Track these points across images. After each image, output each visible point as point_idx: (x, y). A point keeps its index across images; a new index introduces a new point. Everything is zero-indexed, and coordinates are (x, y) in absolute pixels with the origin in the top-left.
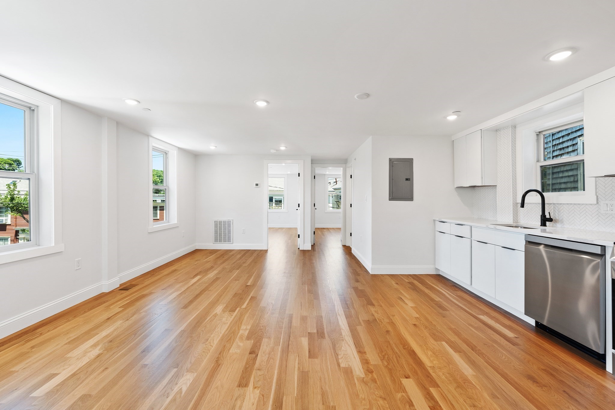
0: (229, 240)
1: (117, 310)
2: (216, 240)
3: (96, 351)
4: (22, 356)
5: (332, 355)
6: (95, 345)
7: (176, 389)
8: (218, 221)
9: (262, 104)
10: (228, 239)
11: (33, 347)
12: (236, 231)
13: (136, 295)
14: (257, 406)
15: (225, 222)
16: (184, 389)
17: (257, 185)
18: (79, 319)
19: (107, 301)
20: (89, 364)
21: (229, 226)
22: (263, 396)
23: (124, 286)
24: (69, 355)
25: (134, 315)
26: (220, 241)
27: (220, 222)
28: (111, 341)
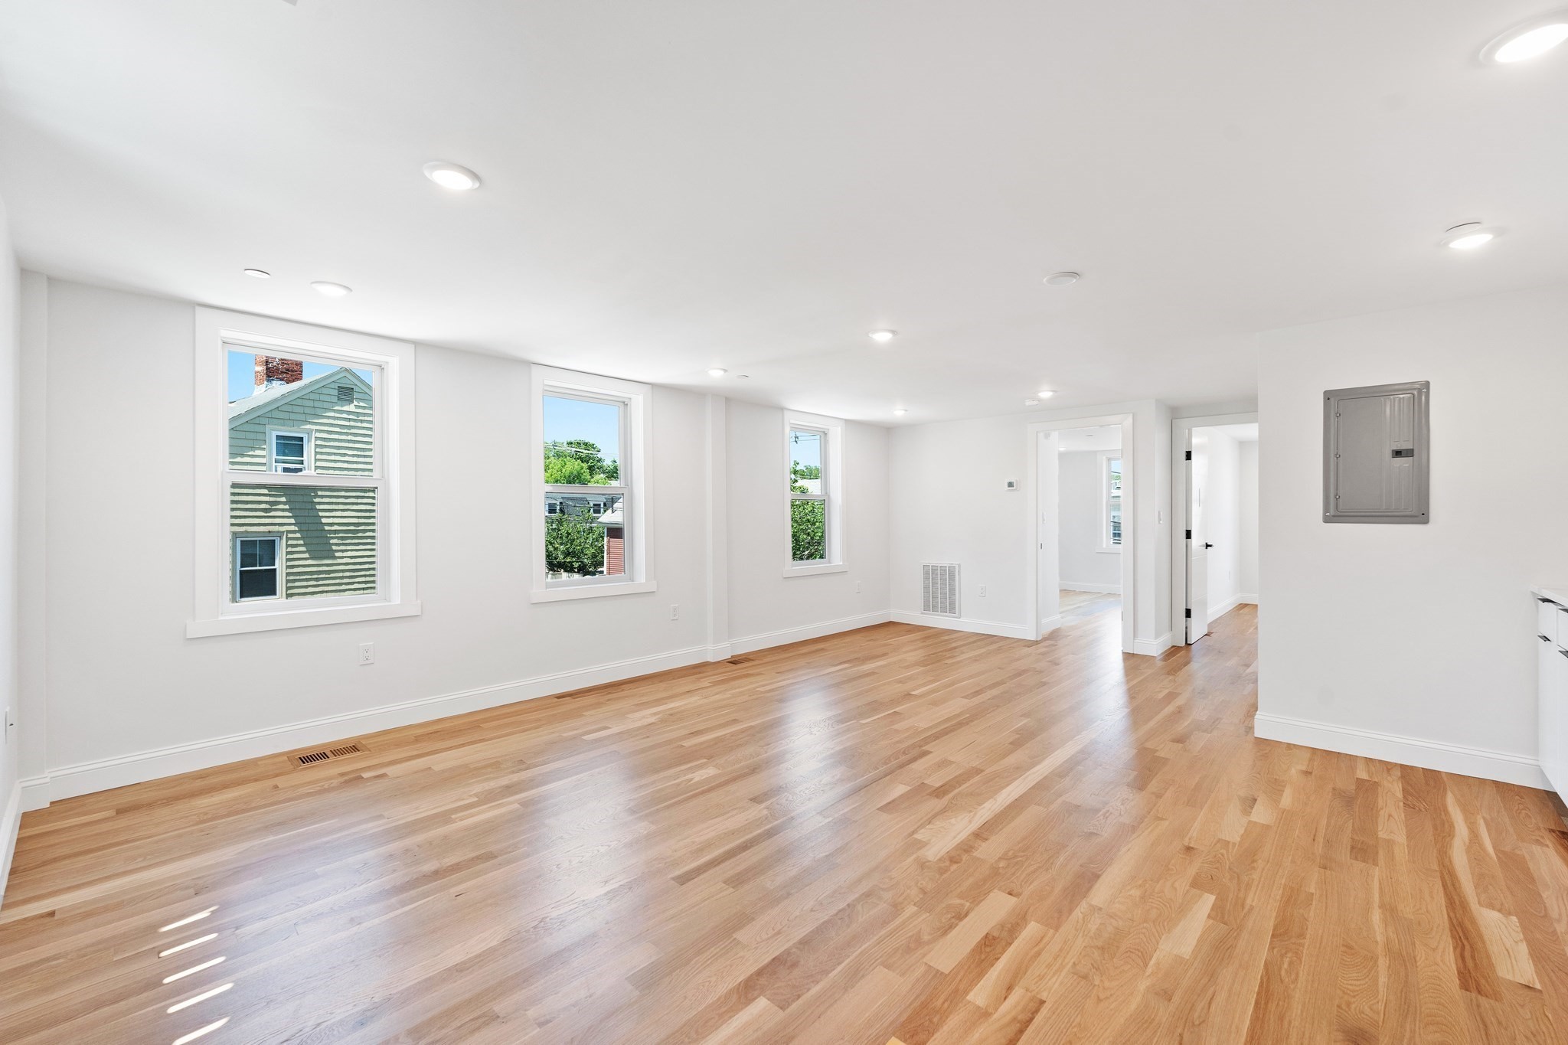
0: (952, 610)
1: (706, 684)
2: (926, 607)
3: (653, 720)
4: (598, 705)
5: (921, 819)
6: (655, 714)
7: (689, 776)
8: (931, 565)
9: (882, 337)
10: (950, 607)
11: (608, 700)
12: (966, 587)
13: (744, 672)
14: (749, 823)
15: (943, 569)
16: (696, 780)
17: (1010, 485)
18: (663, 685)
19: (704, 672)
20: (639, 728)
21: (952, 575)
22: (766, 818)
23: (736, 659)
24: (628, 716)
25: (717, 694)
26: (935, 609)
27: (934, 569)
28: (672, 715)
